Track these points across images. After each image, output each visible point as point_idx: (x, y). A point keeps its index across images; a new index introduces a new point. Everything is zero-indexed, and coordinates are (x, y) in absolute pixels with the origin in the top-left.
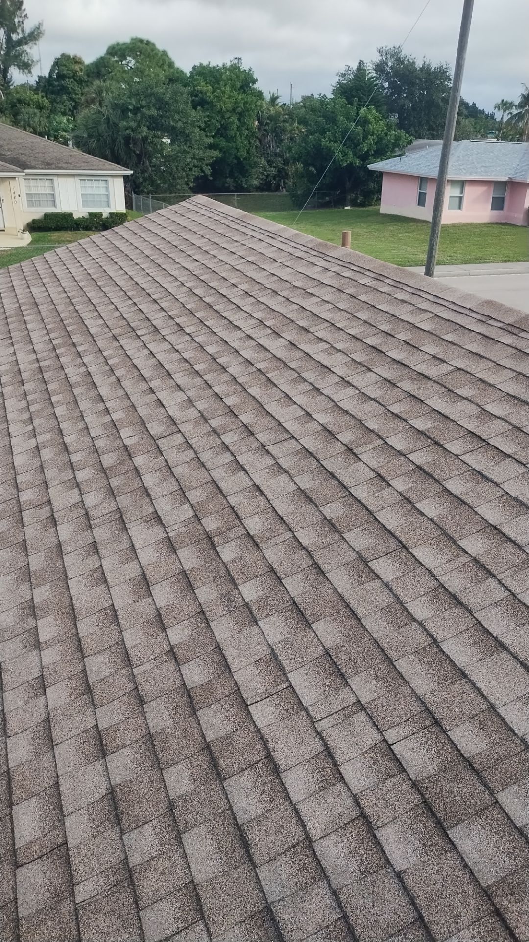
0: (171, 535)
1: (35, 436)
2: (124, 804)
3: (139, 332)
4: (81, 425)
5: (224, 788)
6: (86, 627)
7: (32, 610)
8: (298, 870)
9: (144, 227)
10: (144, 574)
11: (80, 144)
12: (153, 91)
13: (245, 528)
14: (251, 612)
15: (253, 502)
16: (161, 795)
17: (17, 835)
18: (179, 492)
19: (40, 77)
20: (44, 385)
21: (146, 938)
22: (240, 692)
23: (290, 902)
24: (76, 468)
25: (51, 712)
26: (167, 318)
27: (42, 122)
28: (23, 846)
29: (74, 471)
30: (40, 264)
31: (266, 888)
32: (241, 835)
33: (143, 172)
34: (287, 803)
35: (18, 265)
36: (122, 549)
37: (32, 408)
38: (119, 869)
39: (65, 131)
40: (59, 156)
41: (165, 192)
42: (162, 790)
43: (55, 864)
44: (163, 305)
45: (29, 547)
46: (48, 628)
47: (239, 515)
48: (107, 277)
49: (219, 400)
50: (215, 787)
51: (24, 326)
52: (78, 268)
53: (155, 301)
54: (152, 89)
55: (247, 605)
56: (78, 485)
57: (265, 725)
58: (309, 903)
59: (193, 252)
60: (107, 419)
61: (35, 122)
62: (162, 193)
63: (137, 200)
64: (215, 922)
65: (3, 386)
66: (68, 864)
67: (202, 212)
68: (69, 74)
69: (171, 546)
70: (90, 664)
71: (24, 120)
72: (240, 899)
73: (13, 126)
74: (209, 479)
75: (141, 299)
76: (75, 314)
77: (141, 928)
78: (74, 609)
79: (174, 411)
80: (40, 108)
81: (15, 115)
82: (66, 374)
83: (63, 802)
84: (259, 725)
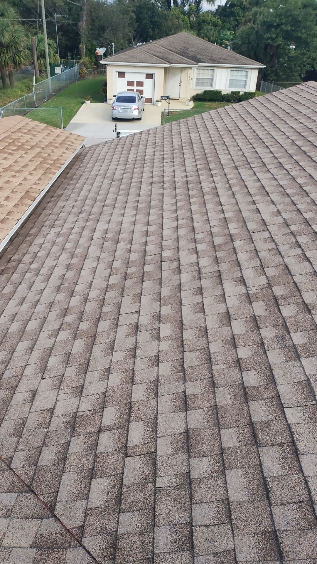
0: (250, 292)
1: (177, 220)
2: (193, 441)
3: (252, 166)
4: (205, 218)
5: (258, 452)
6: (187, 335)
7: (159, 318)
8: (300, 517)
9: (269, 100)
10: (228, 312)
11: (236, 48)
12: (291, 13)
13: (302, 298)
14: (297, 352)
15: (311, 283)
16: (217, 443)
17: (129, 439)
18: (260, 267)
19: (219, 6)
20: (187, 191)
21: (193, 520)
22: (280, 398)
23: (291, 534)
24: (197, 242)
25: (159, 377)
26: (273, 158)
27: (215, 35)
28: (132, 446)
29: (196, 244)
30: (199, 119)
31: (276, 520)
32: (265, 483)
33: (272, 67)
34: (300, 474)
35: (186, 119)
36: (217, 295)
37: (178, 204)
38: (184, 477)
39: (227, 40)
40: (221, 55)
41: (284, 80)
42: (218, 440)
43: (147, 462)
44: (272, 150)
45: (163, 283)
46: (166, 330)
47: (300, 289)
48: (238, 130)
49: (300, 214)
50: (253, 449)
51: (182, 156)
52: (221, 123)
53: (267, 147)
54: (291, 12)
55: (294, 346)
56: (197, 253)
57: (294, 423)
58: (304, 539)
59: (299, 117)
60: (222, 216)
61: (210, 34)
62: (281, 81)
63: (264, 84)
64: (238, 528)
65: (164, 189)
66: (155, 464)
67: (311, 92)
68: (238, 4)
69: (249, 299)
70: (187, 356)
71: (204, 33)
72: (256, 520)
73: (197, 36)
74: (282, 263)
75: (258, 144)
76: (214, 151)
77: (191, 514)
78: (182, 323)
79: (266, 217)
80: (215, 25)
81: (199, 30)
82: (201, 187)
83: (158, 429)
84: (290, 422)
